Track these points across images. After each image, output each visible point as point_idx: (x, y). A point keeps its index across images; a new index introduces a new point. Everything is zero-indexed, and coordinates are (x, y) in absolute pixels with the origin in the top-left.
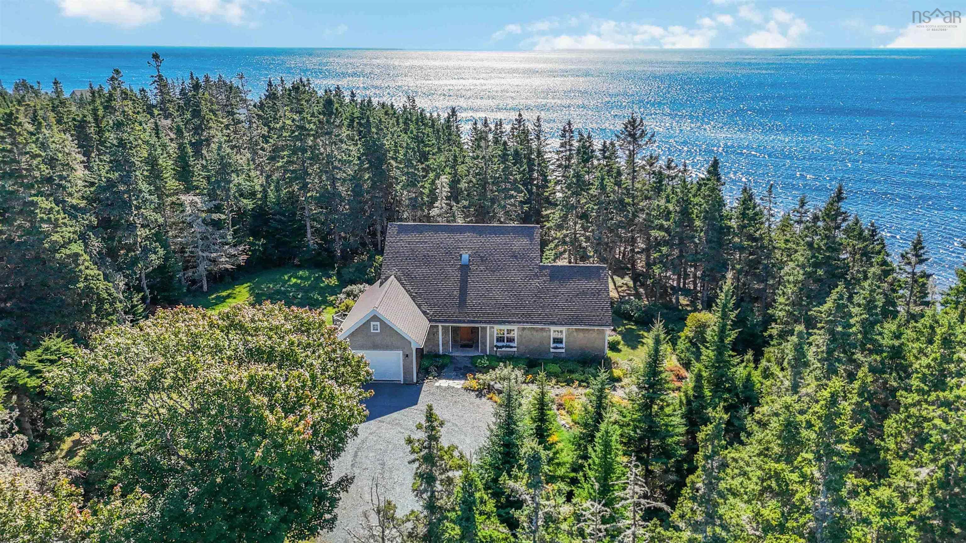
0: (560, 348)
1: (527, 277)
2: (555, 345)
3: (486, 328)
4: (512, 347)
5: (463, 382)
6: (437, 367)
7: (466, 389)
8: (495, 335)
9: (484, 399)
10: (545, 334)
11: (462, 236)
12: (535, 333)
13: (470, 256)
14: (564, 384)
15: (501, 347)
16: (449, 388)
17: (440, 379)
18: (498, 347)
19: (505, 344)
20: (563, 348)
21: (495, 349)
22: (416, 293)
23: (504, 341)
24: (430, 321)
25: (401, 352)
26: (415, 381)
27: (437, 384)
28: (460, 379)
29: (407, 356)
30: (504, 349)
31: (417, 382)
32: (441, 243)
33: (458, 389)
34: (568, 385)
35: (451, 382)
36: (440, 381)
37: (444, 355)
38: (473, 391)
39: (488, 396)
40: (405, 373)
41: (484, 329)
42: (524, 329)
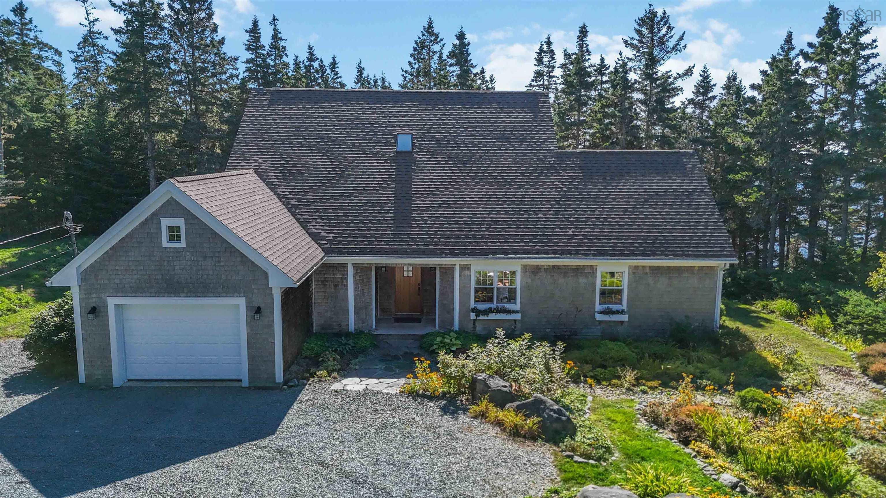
0: (617, 312)
1: (535, 171)
2: (605, 306)
3: (452, 268)
4: (509, 312)
5: (402, 381)
6: (341, 354)
7: (413, 394)
8: (473, 285)
9: (463, 419)
10: (582, 281)
11: (397, 107)
12: (561, 281)
13: (413, 138)
14: (655, 383)
15: (486, 312)
16: (367, 393)
17: (345, 376)
18: (478, 312)
19: (494, 305)
20: (622, 312)
21: (473, 316)
22: (299, 200)
23: (491, 300)
24: (327, 252)
25: (242, 302)
26: (279, 377)
27: (337, 386)
28: (398, 376)
29: (258, 310)
30: (492, 316)
31: (285, 383)
32: (357, 118)
33: (391, 396)
34: (665, 385)
35: (374, 381)
36: (345, 381)
37: (359, 333)
38: (431, 398)
39: (474, 408)
40: (251, 358)
41: (448, 271)
42: (536, 270)
